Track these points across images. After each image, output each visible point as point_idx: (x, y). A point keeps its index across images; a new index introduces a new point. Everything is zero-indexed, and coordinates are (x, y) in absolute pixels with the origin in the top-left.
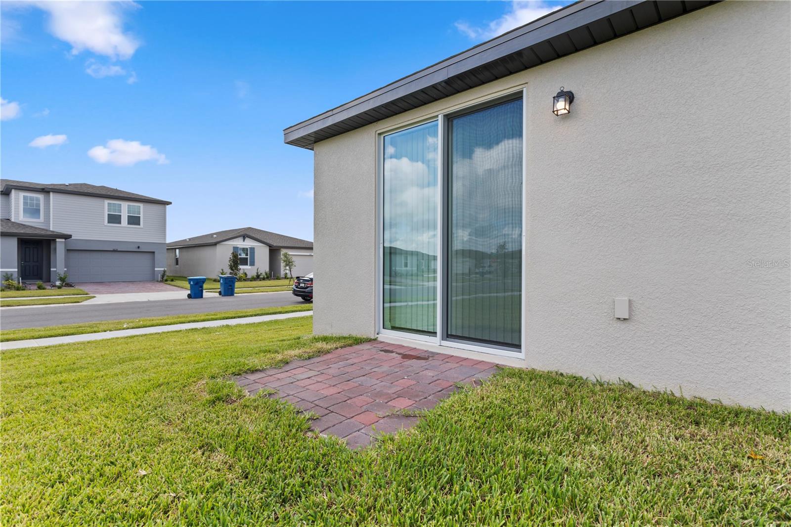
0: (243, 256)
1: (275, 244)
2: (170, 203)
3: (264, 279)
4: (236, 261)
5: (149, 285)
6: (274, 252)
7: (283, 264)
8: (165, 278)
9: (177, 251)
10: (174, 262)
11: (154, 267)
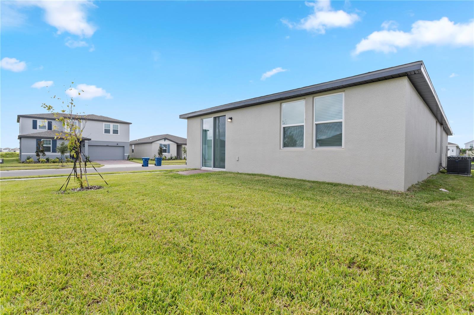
0: (165, 148)
1: (179, 142)
2: (131, 123)
3: (174, 159)
4: (161, 151)
5: (123, 161)
6: (179, 146)
7: (183, 152)
8: (129, 159)
9: (133, 146)
10: (131, 151)
11: (124, 153)
